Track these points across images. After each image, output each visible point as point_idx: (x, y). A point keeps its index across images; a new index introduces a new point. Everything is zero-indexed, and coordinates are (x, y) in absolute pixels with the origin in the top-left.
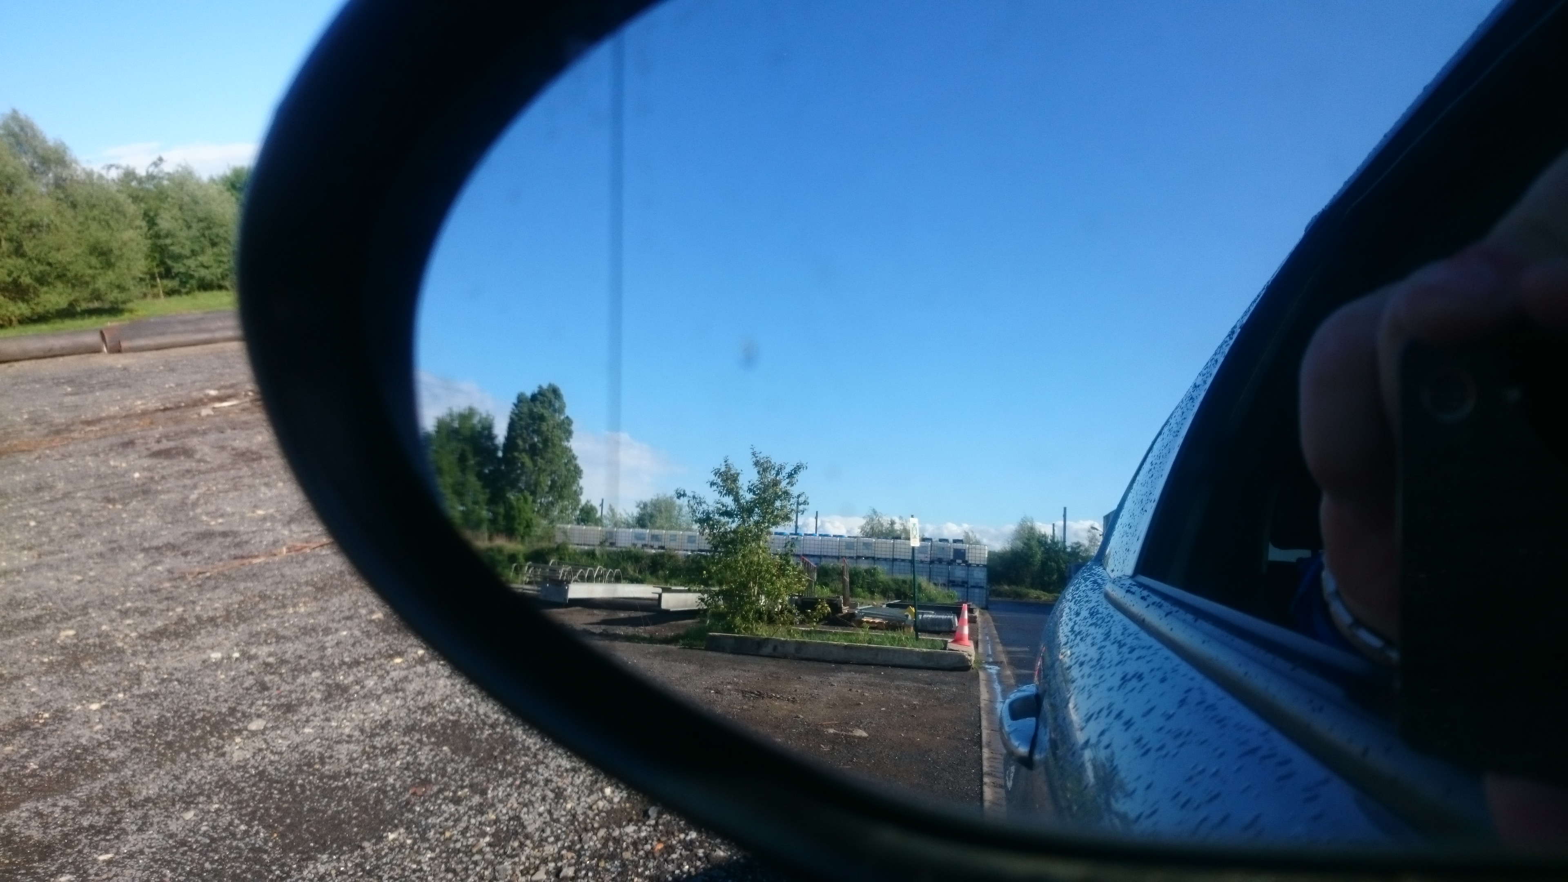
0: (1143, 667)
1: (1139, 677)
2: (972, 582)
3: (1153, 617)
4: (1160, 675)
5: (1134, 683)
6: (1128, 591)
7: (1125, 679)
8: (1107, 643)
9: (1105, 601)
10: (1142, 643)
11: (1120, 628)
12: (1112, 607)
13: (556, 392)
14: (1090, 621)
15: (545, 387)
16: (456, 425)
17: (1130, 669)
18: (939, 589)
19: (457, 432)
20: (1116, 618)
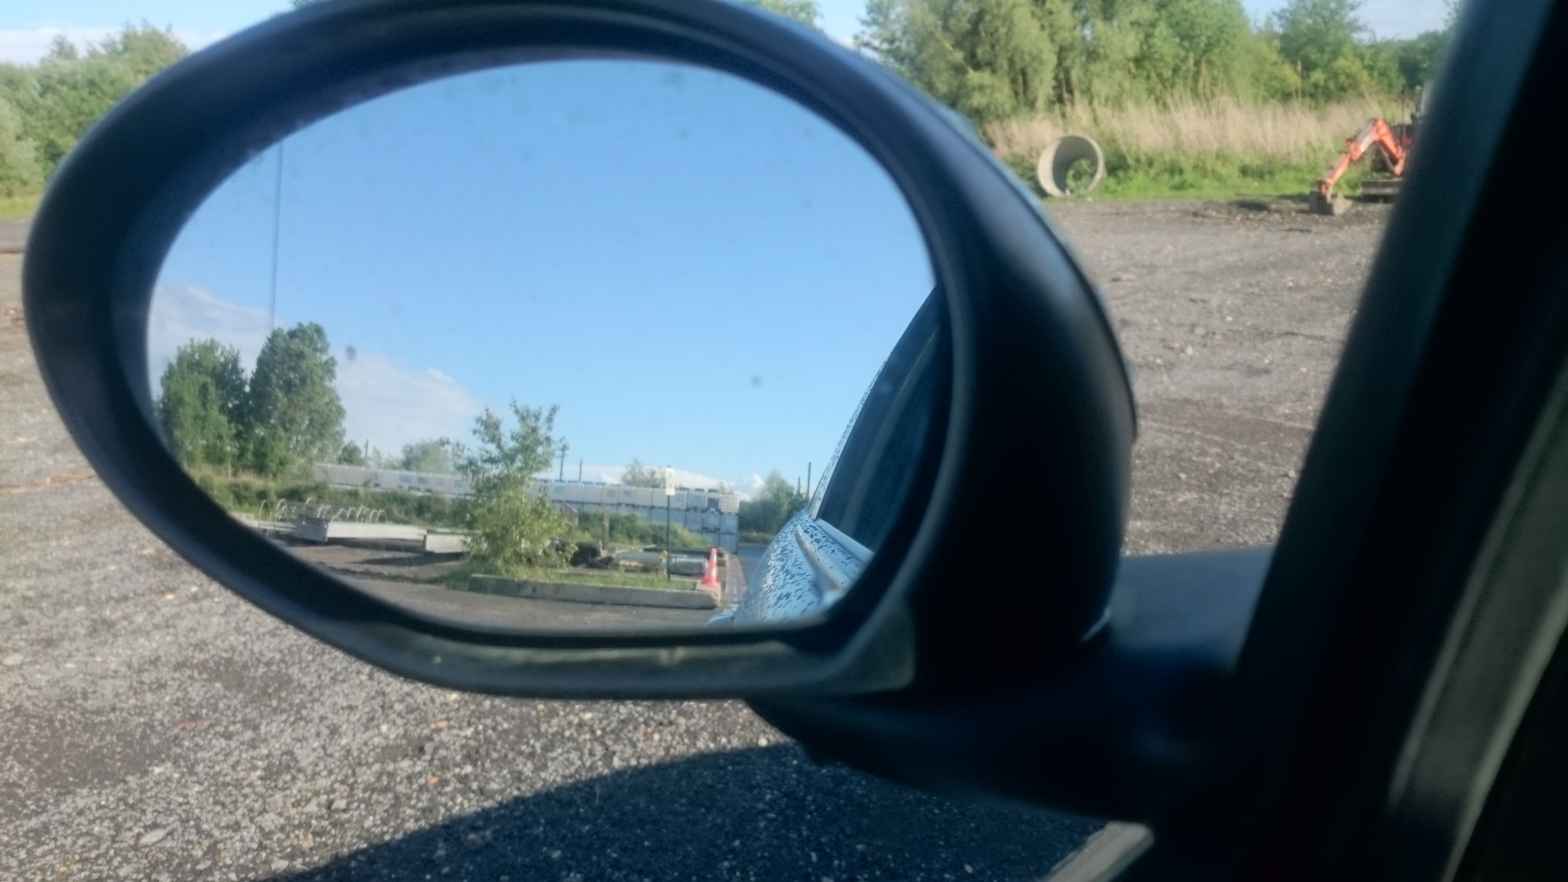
0: (790, 588)
1: (788, 595)
2: (723, 529)
3: (813, 549)
4: (799, 593)
6: (807, 531)
7: (780, 598)
8: (781, 573)
9: (794, 540)
10: (800, 571)
11: (793, 560)
12: (796, 545)
13: (319, 330)
14: (779, 556)
15: (306, 324)
16: (197, 357)
17: (785, 591)
18: (694, 535)
19: (198, 364)
20: (794, 553)
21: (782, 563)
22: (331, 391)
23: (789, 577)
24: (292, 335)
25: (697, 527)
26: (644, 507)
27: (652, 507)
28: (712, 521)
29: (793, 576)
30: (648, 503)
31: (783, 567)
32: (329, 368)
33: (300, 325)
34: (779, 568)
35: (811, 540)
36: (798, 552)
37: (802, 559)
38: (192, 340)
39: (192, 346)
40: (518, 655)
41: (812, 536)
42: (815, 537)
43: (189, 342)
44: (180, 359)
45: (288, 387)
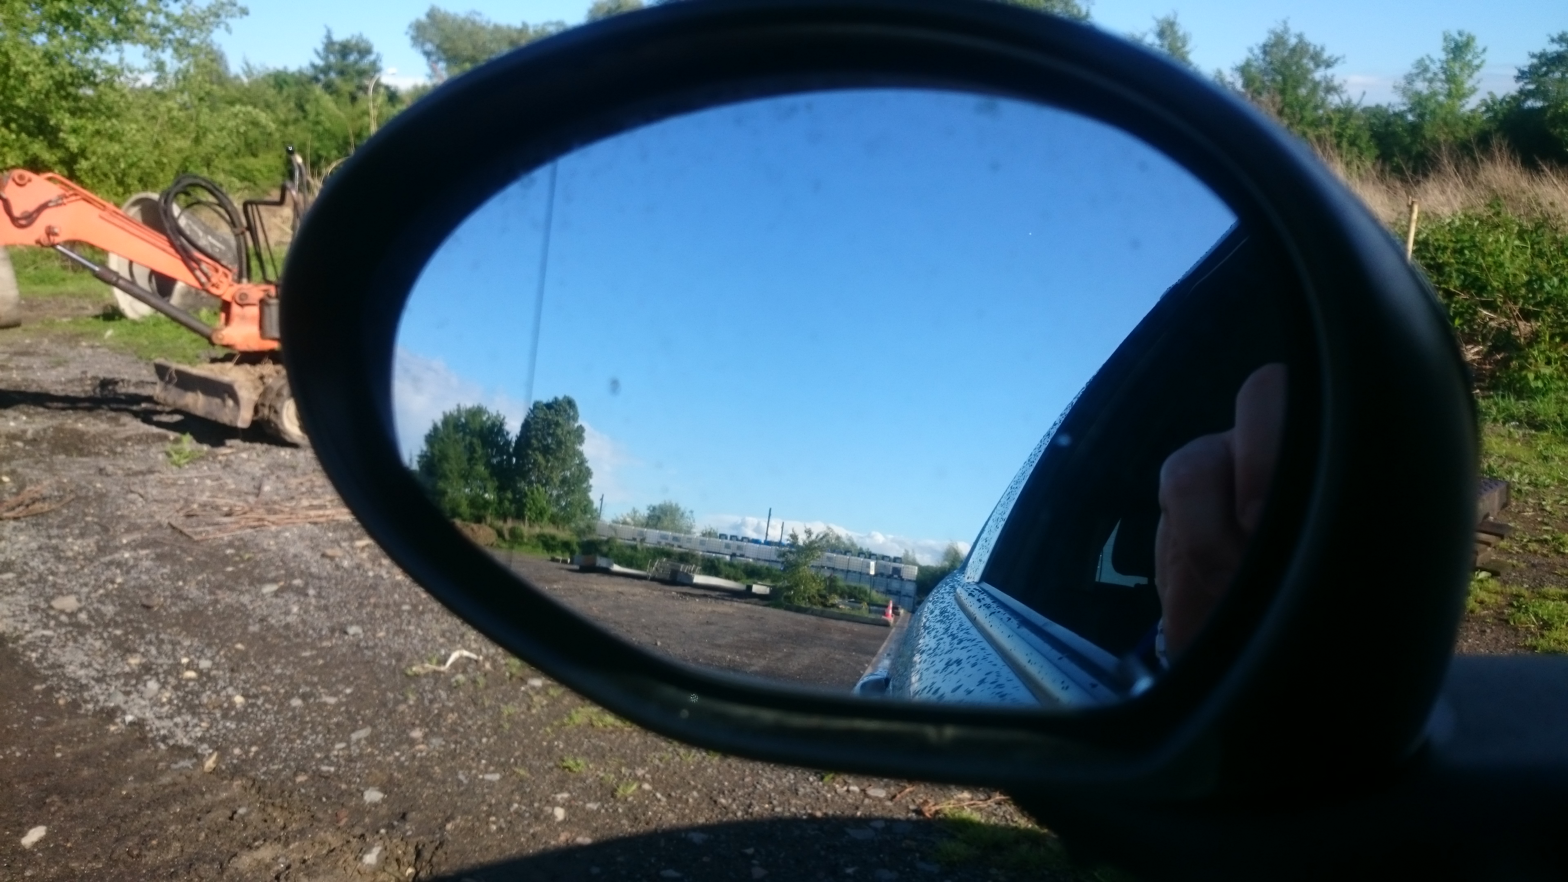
0: (963, 655)
1: (958, 662)
2: (903, 593)
3: (981, 615)
4: (973, 661)
5: (954, 667)
6: (970, 594)
7: (948, 664)
8: (945, 636)
9: (954, 602)
10: (969, 637)
11: (958, 624)
12: (957, 607)
13: (570, 403)
14: (939, 618)
15: (560, 397)
16: (463, 420)
17: (954, 656)
18: (880, 595)
19: (465, 426)
20: (957, 617)
21: (944, 626)
22: (580, 454)
23: (956, 641)
24: (549, 406)
25: (882, 589)
26: (842, 570)
27: (848, 571)
28: (895, 585)
29: (960, 641)
30: (845, 568)
31: (947, 630)
32: (579, 434)
33: (556, 399)
34: (941, 631)
35: (979, 604)
36: (961, 615)
37: (968, 624)
38: (459, 406)
39: (459, 410)
40: (767, 716)
41: (979, 600)
42: (983, 602)
43: (455, 408)
44: (446, 421)
45: (546, 451)
